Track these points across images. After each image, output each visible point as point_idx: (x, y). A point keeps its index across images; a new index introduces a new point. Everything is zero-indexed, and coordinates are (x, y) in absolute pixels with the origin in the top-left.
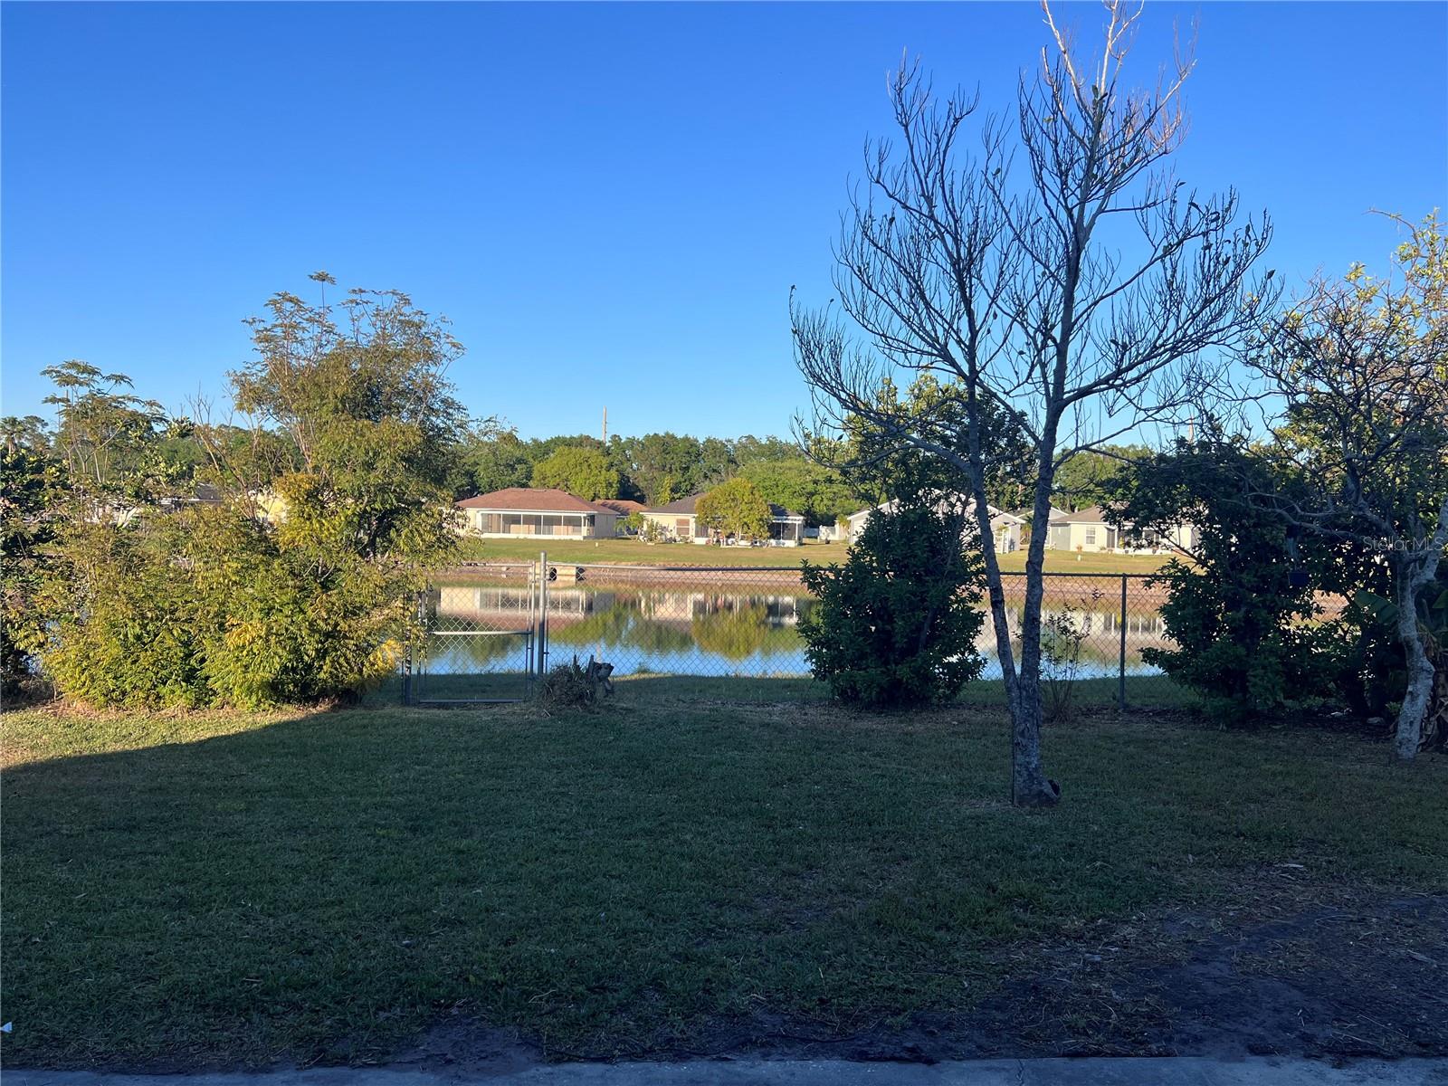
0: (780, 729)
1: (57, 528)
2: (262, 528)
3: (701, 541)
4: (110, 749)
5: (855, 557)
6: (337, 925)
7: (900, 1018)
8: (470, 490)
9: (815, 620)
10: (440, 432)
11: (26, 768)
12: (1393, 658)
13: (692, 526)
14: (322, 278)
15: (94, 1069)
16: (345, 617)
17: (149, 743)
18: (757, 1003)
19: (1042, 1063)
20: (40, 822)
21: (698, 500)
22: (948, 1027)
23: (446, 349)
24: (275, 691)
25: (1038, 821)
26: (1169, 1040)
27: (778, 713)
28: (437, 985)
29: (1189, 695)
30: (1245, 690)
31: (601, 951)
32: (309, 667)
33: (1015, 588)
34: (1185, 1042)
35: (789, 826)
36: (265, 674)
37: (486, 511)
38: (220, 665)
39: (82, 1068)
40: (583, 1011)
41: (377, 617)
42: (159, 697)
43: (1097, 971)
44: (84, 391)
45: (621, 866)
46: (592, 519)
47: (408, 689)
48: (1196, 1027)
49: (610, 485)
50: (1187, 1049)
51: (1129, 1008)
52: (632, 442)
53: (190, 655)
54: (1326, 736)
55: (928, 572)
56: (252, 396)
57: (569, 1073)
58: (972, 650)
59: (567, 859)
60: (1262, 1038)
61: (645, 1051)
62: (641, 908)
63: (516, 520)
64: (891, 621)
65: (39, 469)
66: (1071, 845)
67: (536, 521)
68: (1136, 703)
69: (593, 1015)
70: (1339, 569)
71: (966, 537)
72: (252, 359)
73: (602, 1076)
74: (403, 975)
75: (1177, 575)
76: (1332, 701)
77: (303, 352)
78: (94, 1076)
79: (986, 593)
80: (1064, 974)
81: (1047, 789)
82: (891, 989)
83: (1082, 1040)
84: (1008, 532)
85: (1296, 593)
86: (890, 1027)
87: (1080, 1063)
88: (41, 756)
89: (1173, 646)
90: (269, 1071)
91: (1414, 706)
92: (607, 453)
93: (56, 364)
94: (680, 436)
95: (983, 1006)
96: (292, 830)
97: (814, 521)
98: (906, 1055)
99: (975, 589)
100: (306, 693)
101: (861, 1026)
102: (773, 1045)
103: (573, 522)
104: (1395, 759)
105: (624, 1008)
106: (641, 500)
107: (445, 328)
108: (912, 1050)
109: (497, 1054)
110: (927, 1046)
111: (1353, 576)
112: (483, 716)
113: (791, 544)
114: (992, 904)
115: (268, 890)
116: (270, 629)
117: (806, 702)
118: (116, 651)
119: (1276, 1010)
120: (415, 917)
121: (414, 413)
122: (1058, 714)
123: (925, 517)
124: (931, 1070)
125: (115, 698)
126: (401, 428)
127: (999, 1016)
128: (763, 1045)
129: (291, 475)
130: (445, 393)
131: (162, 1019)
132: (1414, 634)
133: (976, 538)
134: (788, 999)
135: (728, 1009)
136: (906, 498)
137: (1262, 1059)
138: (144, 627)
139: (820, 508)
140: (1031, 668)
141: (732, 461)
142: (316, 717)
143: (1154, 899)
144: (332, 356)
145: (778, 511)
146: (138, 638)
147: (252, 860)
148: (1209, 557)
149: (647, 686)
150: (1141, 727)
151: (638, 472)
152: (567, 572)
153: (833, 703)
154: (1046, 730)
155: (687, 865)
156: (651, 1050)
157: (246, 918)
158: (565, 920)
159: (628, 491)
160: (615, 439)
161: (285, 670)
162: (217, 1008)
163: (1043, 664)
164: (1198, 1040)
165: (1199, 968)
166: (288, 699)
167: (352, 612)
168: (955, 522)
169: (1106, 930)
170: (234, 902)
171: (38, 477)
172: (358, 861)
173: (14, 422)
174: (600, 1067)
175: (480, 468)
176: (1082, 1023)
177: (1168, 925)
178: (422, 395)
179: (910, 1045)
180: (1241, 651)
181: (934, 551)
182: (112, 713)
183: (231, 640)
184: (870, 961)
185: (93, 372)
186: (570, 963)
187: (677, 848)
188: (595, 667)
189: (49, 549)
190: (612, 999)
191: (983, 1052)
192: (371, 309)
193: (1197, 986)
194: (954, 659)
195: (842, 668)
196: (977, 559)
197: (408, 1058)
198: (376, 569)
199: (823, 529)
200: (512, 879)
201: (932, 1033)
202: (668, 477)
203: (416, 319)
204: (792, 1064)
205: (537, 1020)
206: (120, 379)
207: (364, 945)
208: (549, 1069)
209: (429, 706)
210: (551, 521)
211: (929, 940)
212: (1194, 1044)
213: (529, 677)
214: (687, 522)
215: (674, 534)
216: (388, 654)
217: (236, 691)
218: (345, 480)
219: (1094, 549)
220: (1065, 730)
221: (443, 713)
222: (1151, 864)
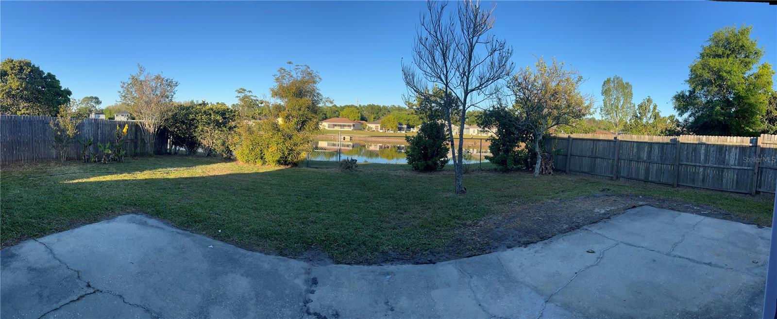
0: (399, 176)
1: (238, 125)
2: (277, 125)
3: (381, 131)
4: (245, 172)
5: (419, 134)
6: (287, 220)
7: (427, 252)
8: (325, 118)
9: (409, 150)
10: (316, 101)
11: (230, 174)
12: (533, 155)
13: (379, 127)
14: (290, 63)
15: (235, 245)
16: (294, 146)
17: (253, 172)
18: (390, 249)
19: (461, 260)
20: (231, 186)
21: (380, 121)
22: (439, 253)
23: (317, 79)
24: (279, 162)
25: (461, 197)
26: (490, 249)
27: (399, 173)
28: (309, 239)
29: (495, 166)
30: (506, 164)
31: (350, 233)
32: (286, 157)
33: (457, 143)
34: (494, 249)
35: (400, 201)
36: (277, 158)
37: (329, 123)
38: (268, 156)
39: (233, 244)
40: (345, 250)
41: (301, 147)
42: (256, 162)
43: (475, 234)
44: (243, 95)
45: (357, 210)
46: (354, 125)
47: (308, 163)
48: (496, 244)
49: (359, 117)
50: (495, 250)
51: (482, 242)
52: (364, 106)
53: (262, 153)
54: (522, 173)
55: (437, 138)
56: (275, 94)
57: (340, 267)
58: (447, 157)
59: (343, 208)
60: (510, 244)
61: (360, 262)
62: (361, 222)
63: (336, 125)
64: (427, 150)
65: (235, 112)
66: (469, 203)
67: (341, 126)
68: (483, 168)
69: (347, 251)
70: (524, 137)
71: (445, 129)
72: (275, 85)
73: (348, 269)
74: (301, 235)
75: (492, 139)
76: (523, 166)
77: (286, 82)
78: (235, 247)
79: (450, 143)
80: (467, 236)
81: (463, 189)
82: (425, 244)
83: (471, 252)
84: (455, 130)
85: (516, 143)
86: (424, 254)
87: (470, 258)
88: (233, 172)
89: (491, 155)
90: (269, 255)
91: (538, 166)
92: (358, 109)
93: (238, 89)
94: (376, 105)
95: (448, 246)
96: (279, 194)
97: (409, 127)
98: (428, 262)
99: (448, 142)
100: (286, 163)
101: (417, 255)
102: (394, 261)
103: (349, 126)
104: (534, 177)
105: (355, 249)
106: (366, 121)
107: (318, 74)
108: (429, 261)
109: (322, 260)
110: (433, 259)
111: (527, 139)
112: (325, 171)
113: (404, 132)
114: (450, 219)
115: (273, 208)
116: (278, 148)
117: (406, 170)
118: (248, 152)
119: (513, 237)
120: (305, 220)
121: (310, 96)
122: (466, 172)
123: (436, 124)
124: (434, 265)
125: (248, 161)
126: (307, 100)
127: (451, 249)
128: (391, 261)
129: (283, 112)
130: (317, 91)
131: (249, 236)
132: (538, 150)
133: (448, 129)
134: (398, 248)
135: (382, 251)
136: (431, 119)
137: (510, 249)
138: (253, 146)
139: (411, 124)
140: (460, 161)
141: (389, 111)
142: (287, 169)
143: (487, 214)
144: (292, 83)
145: (400, 124)
146: (252, 149)
147: (270, 201)
148: (499, 135)
149: (366, 166)
150: (484, 174)
151: (366, 114)
152: (348, 138)
153: (413, 170)
154: (463, 175)
155: (374, 211)
156: (362, 262)
157: (268, 214)
158: (342, 224)
159: (363, 119)
160: (360, 105)
161: (281, 157)
162: (260, 236)
163: (463, 160)
164: (497, 247)
165: (497, 229)
166: (282, 164)
167: (295, 145)
168: (443, 125)
169: (476, 223)
170: (266, 210)
171: (234, 114)
172: (293, 204)
173: (234, 105)
174: (348, 266)
175: (327, 113)
176: (471, 248)
177: (490, 220)
178: (312, 92)
179: (429, 259)
180: (505, 156)
181: (438, 133)
182: (247, 165)
183: (270, 150)
184: (420, 236)
185: (245, 90)
186: (342, 236)
187: (371, 206)
188: (352, 160)
189: (236, 129)
190: (353, 247)
191: (448, 259)
192: (300, 70)
193: (496, 234)
194: (443, 159)
195: (415, 162)
196: (448, 135)
197: (301, 258)
198: (301, 135)
199: (412, 129)
200: (329, 212)
201: (435, 255)
202: (373, 115)
203: (311, 72)
204: (399, 266)
205: (333, 251)
206: (250, 91)
207: (293, 226)
208: (335, 266)
209: (313, 168)
210: (344, 126)
211: (435, 230)
212: (496, 249)
213: (337, 162)
214: (378, 126)
215: (374, 129)
216: (304, 155)
217: (271, 162)
218: (294, 113)
219: (475, 134)
220: (468, 175)
221: (316, 170)
222: (486, 205)
